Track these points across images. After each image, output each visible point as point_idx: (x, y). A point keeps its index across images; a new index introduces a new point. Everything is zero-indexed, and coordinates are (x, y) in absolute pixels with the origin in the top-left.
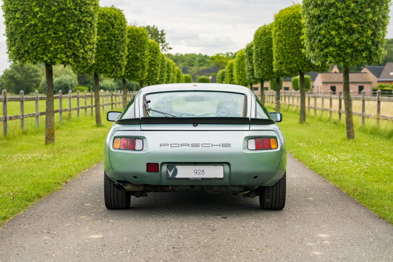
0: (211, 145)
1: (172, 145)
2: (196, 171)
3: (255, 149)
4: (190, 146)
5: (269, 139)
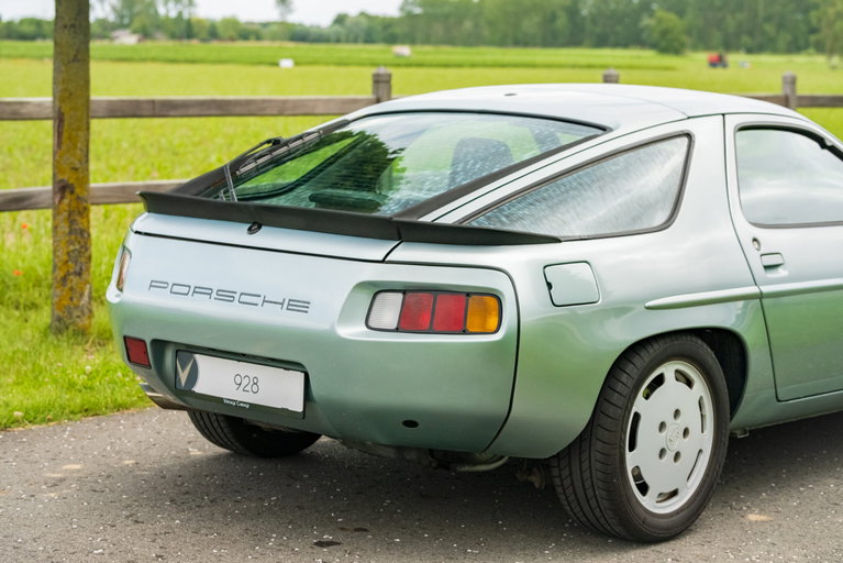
0: (260, 301)
1: (176, 289)
2: (238, 380)
3: (394, 326)
4: (214, 295)
5: (464, 297)
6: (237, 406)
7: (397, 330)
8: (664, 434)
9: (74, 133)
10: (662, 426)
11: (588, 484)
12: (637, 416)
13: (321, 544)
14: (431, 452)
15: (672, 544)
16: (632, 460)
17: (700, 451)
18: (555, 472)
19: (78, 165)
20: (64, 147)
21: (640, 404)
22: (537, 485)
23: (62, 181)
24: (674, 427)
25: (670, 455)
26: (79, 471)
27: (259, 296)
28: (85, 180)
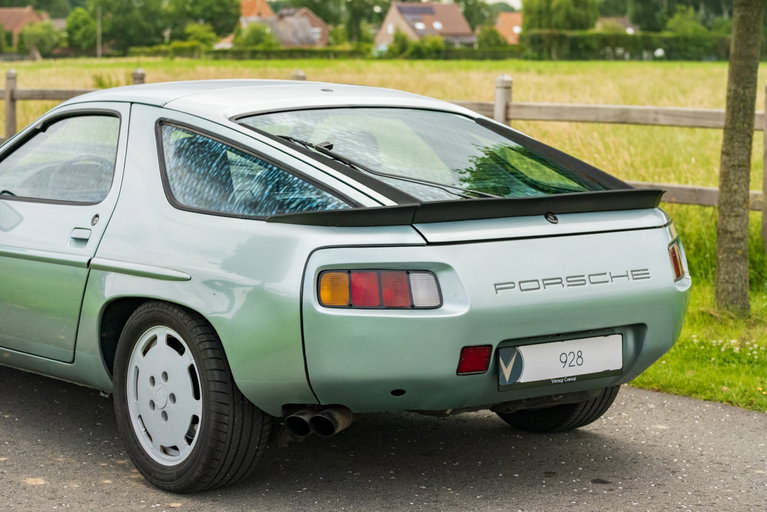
0: (609, 277)
1: (524, 286)
2: (564, 358)
4: (564, 282)
6: (565, 383)
27: (606, 274)
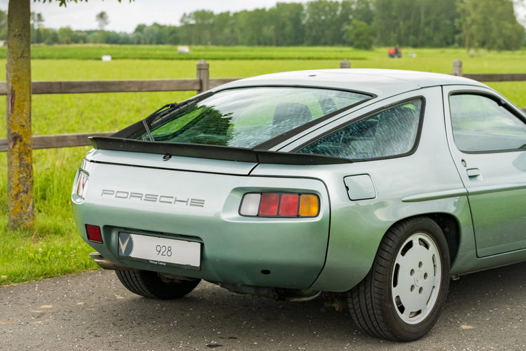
0: (173, 200)
1: (119, 195)
2: (159, 249)
3: (256, 214)
4: (143, 197)
5: (297, 196)
6: (158, 265)
7: (258, 216)
8: (413, 276)
9: (22, 103)
10: (412, 271)
11: (370, 307)
12: (398, 266)
13: (211, 346)
14: (276, 289)
15: (418, 342)
16: (395, 292)
17: (434, 287)
18: (350, 300)
19: (24, 124)
20: (15, 112)
21: (399, 259)
22: (337, 309)
23: (15, 133)
24: (419, 273)
25: (416, 290)
26: (51, 309)
27: (173, 197)
28: (29, 133)
